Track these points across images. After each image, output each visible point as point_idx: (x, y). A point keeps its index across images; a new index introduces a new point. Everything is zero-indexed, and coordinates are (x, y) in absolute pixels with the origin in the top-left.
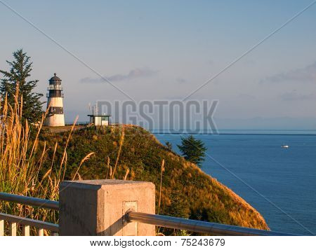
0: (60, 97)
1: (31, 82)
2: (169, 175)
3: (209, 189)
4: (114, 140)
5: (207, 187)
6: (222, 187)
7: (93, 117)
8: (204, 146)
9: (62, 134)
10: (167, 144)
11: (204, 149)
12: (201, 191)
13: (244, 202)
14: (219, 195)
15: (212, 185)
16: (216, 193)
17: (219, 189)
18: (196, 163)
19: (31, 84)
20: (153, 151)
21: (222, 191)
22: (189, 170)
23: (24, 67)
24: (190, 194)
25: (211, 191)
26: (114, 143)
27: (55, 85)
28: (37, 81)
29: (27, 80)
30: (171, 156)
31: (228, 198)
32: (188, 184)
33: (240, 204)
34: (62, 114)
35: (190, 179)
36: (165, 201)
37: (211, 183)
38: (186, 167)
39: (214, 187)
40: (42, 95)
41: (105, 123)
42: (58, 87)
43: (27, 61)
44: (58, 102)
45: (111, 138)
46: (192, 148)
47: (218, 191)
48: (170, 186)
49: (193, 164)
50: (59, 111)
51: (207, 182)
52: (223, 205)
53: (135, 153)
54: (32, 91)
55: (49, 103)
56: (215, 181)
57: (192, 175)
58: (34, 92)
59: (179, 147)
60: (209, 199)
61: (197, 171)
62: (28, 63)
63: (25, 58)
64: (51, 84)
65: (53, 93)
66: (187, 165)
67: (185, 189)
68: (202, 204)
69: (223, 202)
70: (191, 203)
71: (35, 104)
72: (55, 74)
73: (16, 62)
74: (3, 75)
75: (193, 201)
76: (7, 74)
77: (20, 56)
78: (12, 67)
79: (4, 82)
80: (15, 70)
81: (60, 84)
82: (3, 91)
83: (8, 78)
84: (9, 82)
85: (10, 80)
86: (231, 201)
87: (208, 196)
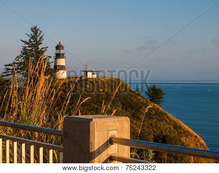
0: (63, 58)
1: (43, 48)
2: (139, 112)
3: (166, 122)
5: (165, 120)
6: (176, 120)
7: (86, 72)
8: (163, 92)
9: (65, 84)
11: (163, 94)
12: (161, 123)
13: (191, 131)
14: (173, 126)
15: (169, 119)
16: (172, 124)
17: (174, 121)
18: (158, 104)
19: (43, 50)
21: (176, 123)
22: (153, 108)
23: (38, 38)
24: (154, 125)
25: (168, 123)
27: (60, 50)
28: (47, 47)
29: (40, 47)
30: (140, 99)
31: (180, 127)
32: (152, 118)
33: (189, 132)
34: (65, 70)
35: (154, 115)
36: (136, 130)
37: (168, 117)
39: (170, 120)
40: (51, 57)
42: (62, 51)
44: (62, 62)
46: (155, 94)
47: (173, 123)
48: (139, 120)
49: (156, 104)
50: (63, 68)
51: (165, 117)
52: (176, 132)
54: (44, 54)
55: (56, 62)
56: (170, 115)
57: (155, 111)
58: (46, 54)
59: (146, 92)
60: (167, 129)
61: (158, 109)
62: (41, 35)
63: (39, 32)
64: (57, 49)
65: (58, 56)
66: (151, 105)
67: (150, 122)
68: (162, 132)
69: (177, 130)
70: (154, 132)
72: (60, 43)
73: (33, 34)
74: (24, 43)
75: (156, 130)
76: (26, 43)
77: (35, 30)
78: (29, 38)
79: (25, 48)
80: (32, 40)
81: (63, 49)
82: (23, 54)
83: (27, 46)
84: (27, 48)
85: (29, 47)
86: (182, 130)
87: (166, 127)
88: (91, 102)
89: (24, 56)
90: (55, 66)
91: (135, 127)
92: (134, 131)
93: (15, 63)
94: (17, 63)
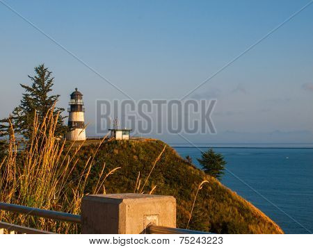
0: (81, 111)
1: (52, 97)
2: (189, 188)
3: (229, 202)
4: (135, 154)
5: (226, 201)
6: (242, 200)
7: (114, 131)
8: (223, 160)
10: (188, 158)
11: (224, 163)
12: (221, 204)
13: (263, 215)
14: (238, 208)
15: (232, 198)
16: (236, 206)
17: (239, 202)
18: (216, 177)
19: (52, 99)
20: (173, 165)
21: (241, 204)
23: (46, 82)
24: (210, 207)
25: (231, 205)
26: (135, 157)
27: (76, 99)
28: (58, 96)
29: (49, 95)
30: (191, 169)
31: (248, 211)
32: (208, 197)
33: (260, 217)
34: (83, 128)
35: (210, 193)
36: (185, 215)
37: (230, 196)
39: (234, 201)
40: (63, 109)
41: (126, 137)
43: (49, 76)
44: (79, 117)
45: (132, 152)
46: (212, 162)
47: (238, 204)
48: (190, 199)
49: (213, 178)
50: (80, 125)
51: (227, 196)
52: (243, 218)
55: (70, 117)
56: (234, 194)
57: (212, 188)
58: (56, 106)
59: (200, 161)
60: (229, 212)
61: (217, 184)
62: (50, 78)
63: (47, 73)
64: (72, 98)
65: (74, 108)
66: (207, 178)
67: (205, 202)
68: (222, 217)
69: (243, 215)
70: (211, 217)
72: (76, 89)
73: (38, 77)
74: (25, 89)
75: (213, 214)
76: (28, 89)
77: (41, 71)
78: (33, 82)
79: (26, 97)
80: (37, 85)
81: (81, 99)
82: (24, 105)
83: (29, 93)
84: (30, 97)
85: (32, 95)
86: (250, 214)
87: (228, 210)
88: (120, 174)
89: (25, 108)
90: (70, 123)
91: (183, 209)
92: (182, 215)
93: (12, 118)
94: (15, 118)
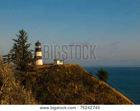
0: (40, 51)
1: (27, 45)
2: (93, 87)
3: (112, 94)
4: (67, 71)
5: (111, 93)
6: (117, 92)
7: (56, 60)
8: (108, 74)
9: (42, 69)
10: (91, 73)
11: (108, 75)
12: (109, 95)
14: (116, 96)
15: (113, 92)
16: (115, 95)
17: (116, 93)
18: (105, 82)
19: (28, 46)
20: (85, 76)
21: (117, 94)
22: (102, 85)
23: (24, 38)
24: (104, 96)
25: (113, 95)
26: (67, 73)
27: (38, 46)
28: (30, 44)
29: (26, 44)
30: (93, 78)
31: (121, 97)
32: (102, 91)
33: (126, 100)
34: (41, 59)
35: (103, 89)
36: (92, 100)
37: (112, 91)
38: (100, 83)
39: (114, 93)
40: (33, 51)
41: (62, 63)
42: (40, 47)
43: (26, 35)
44: (40, 54)
45: (65, 70)
46: (102, 74)
47: (116, 94)
48: (94, 93)
49: (103, 82)
50: (40, 58)
51: (111, 90)
52: (119, 101)
53: (77, 77)
54: (28, 49)
55: (35, 54)
56: (114, 89)
57: (104, 87)
58: (29, 49)
59: (97, 74)
60: (112, 99)
61: (106, 85)
62: (26, 36)
63: (25, 34)
64: (36, 45)
65: (37, 50)
66: (101, 82)
67: (101, 94)
68: (109, 101)
69: (119, 99)
70: (104, 101)
71: (30, 55)
72: (38, 41)
73: (21, 35)
74: (14, 41)
75: (105, 99)
76: (16, 41)
77: (22, 32)
78: (18, 37)
79: (15, 45)
80: (20, 39)
81: (40, 45)
82: (14, 49)
83: (17, 43)
84: (17, 45)
85: (18, 44)
86: (122, 99)
87: (112, 97)
88: (60, 81)
89: (15, 50)
90: (35, 57)
91: (91, 97)
92: (90, 100)
93: (10, 55)
94: (11, 55)
